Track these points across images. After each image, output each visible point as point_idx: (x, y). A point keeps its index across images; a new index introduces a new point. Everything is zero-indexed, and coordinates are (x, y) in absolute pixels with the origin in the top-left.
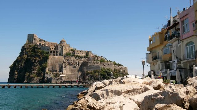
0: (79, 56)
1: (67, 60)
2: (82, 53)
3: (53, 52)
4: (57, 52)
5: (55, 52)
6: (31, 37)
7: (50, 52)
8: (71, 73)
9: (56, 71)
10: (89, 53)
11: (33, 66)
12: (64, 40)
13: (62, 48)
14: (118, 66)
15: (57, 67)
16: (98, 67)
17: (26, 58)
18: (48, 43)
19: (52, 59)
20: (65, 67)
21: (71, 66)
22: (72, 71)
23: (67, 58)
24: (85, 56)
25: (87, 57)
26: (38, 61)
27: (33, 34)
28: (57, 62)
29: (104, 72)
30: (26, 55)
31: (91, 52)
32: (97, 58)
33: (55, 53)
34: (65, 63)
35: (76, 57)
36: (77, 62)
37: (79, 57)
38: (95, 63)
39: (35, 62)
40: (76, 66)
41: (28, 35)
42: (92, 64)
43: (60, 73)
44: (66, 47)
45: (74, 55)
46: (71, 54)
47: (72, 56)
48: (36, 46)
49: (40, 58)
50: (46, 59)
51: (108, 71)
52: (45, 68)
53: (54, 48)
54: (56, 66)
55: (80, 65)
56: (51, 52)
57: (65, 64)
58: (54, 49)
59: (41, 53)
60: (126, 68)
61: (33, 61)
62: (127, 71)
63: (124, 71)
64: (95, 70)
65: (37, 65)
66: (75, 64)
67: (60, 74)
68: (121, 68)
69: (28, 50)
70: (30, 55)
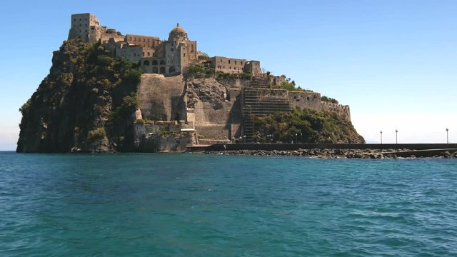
0: (228, 74)
1: (196, 86)
2: (233, 65)
3: (151, 64)
4: (163, 62)
5: (159, 62)
6: (80, 23)
7: (142, 63)
8: (208, 124)
9: (165, 118)
10: (254, 67)
11: (95, 105)
13: (179, 50)
14: (329, 103)
15: (166, 106)
16: (284, 106)
17: (71, 81)
18: (133, 39)
19: (151, 83)
20: (192, 105)
21: (207, 103)
22: (211, 118)
23: (196, 81)
24: (241, 75)
25: (248, 78)
26: (110, 90)
27: (88, 14)
28: (167, 92)
29: (303, 118)
30: (71, 74)
31: (258, 63)
32: (274, 80)
33: (159, 66)
34: (189, 93)
35: (220, 76)
36: (225, 91)
37: (226, 76)
38: (274, 94)
39: (100, 93)
40: (223, 103)
41: (73, 16)
42: (267, 96)
43: (179, 122)
44: (188, 47)
45: (214, 71)
46: (203, 69)
47: (209, 74)
48: (100, 47)
49: (113, 80)
50: (134, 82)
51: (313, 116)
52: (134, 108)
53: (154, 51)
54: (162, 104)
55: (233, 99)
56: (147, 62)
57: (190, 97)
58: (151, 55)
59: (117, 67)
60: (346, 109)
61: (96, 90)
62: (349, 116)
63: (344, 116)
64: (277, 113)
65: (108, 101)
66: (217, 97)
67: (179, 127)
68: (335, 110)
69: (74, 61)
70: (85, 74)
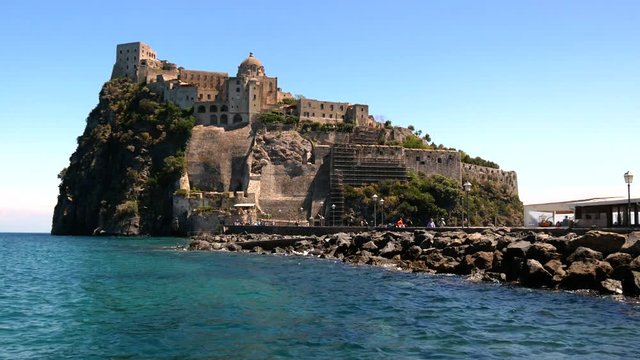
0: (317, 125)
1: (268, 142)
2: (327, 110)
3: (207, 110)
4: (224, 109)
5: (219, 109)
6: (128, 54)
7: (196, 110)
8: (280, 197)
9: (221, 187)
10: (359, 113)
11: (129, 169)
12: (258, 60)
13: (247, 90)
14: (479, 168)
15: (223, 171)
16: (397, 172)
17: (107, 135)
18: (189, 76)
19: (205, 140)
20: (257, 169)
21: (281, 167)
22: (285, 188)
23: (268, 135)
24: (339, 125)
25: (349, 130)
26: (151, 147)
27: (138, 43)
28: (226, 150)
29: (424, 189)
30: (109, 126)
31: (365, 108)
32: (392, 133)
33: (219, 114)
34: (257, 152)
35: (305, 127)
36: (309, 149)
37: (315, 126)
38: (381, 153)
39: (137, 152)
40: (304, 166)
41: (119, 46)
42: (370, 156)
43: (235, 194)
44: (261, 87)
45: (297, 121)
46: (283, 117)
47: (288, 125)
48: (145, 88)
49: (156, 133)
50: (181, 138)
51: (440, 186)
52: (178, 173)
53: (216, 93)
54: (219, 167)
55: (320, 161)
56: (202, 109)
57: (257, 158)
58: (213, 99)
59: (163, 116)
60: (511, 177)
61: (131, 147)
62: (515, 188)
63: (505, 188)
64: (383, 182)
65: (146, 163)
66: (297, 158)
67: (234, 201)
68: (489, 178)
69: (115, 108)
70: (122, 125)
